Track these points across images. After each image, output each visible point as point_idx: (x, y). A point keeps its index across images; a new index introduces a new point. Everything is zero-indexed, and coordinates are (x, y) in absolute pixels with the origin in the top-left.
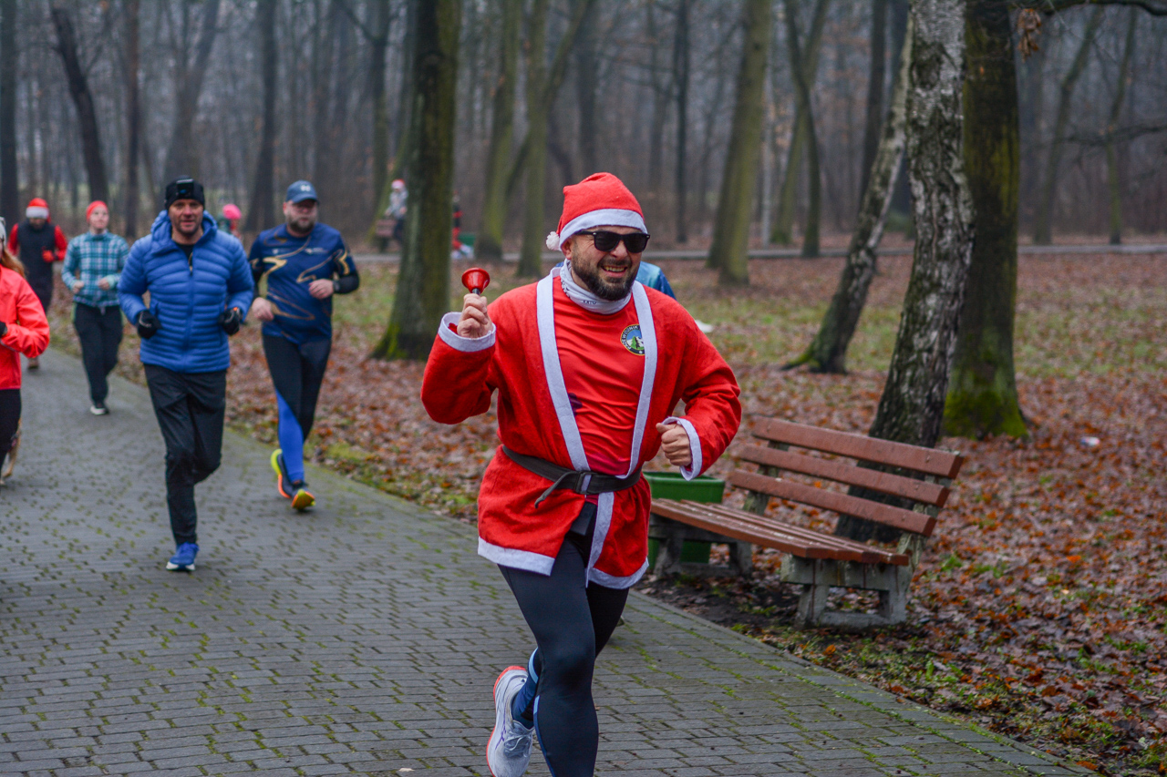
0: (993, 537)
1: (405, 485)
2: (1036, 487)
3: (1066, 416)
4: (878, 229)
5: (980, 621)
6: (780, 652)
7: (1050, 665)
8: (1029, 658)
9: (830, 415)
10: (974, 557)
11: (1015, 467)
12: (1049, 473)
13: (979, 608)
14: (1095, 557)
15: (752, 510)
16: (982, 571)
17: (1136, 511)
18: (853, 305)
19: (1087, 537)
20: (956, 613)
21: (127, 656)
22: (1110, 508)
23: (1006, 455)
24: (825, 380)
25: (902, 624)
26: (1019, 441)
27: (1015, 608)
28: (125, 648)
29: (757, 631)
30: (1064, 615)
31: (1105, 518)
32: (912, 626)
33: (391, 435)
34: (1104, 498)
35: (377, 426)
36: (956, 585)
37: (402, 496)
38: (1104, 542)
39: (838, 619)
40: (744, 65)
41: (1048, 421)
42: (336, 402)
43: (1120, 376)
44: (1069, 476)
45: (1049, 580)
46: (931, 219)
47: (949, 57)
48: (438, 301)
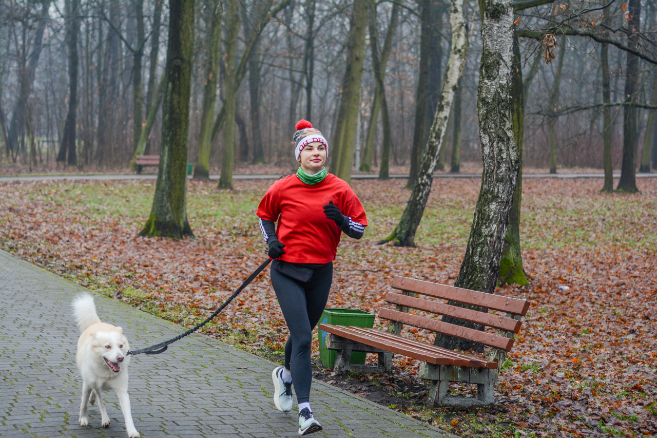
0: (523, 346)
1: (173, 314)
2: (539, 315)
3: (547, 272)
4: (434, 164)
5: (535, 402)
6: (424, 424)
7: (583, 430)
8: (570, 426)
9: (410, 271)
10: (518, 359)
12: (543, 307)
13: (531, 393)
14: (586, 359)
15: (393, 332)
16: (527, 369)
17: (600, 331)
18: (419, 207)
19: (578, 346)
20: (520, 396)
21: (19, 427)
22: (585, 328)
23: (517, 295)
24: (404, 250)
25: (492, 404)
26: (523, 288)
27: (553, 393)
28: (17, 422)
29: (405, 409)
30: (583, 397)
31: (583, 334)
32: (498, 406)
33: (158, 282)
34: (579, 322)
35: (149, 277)
36: (513, 378)
37: (172, 321)
38: (588, 350)
39: (452, 401)
40: (349, 69)
41: (537, 275)
42: (123, 262)
43: (571, 249)
44: (556, 309)
45: (566, 375)
46: (492, 158)
47: (504, 61)
48: (179, 203)
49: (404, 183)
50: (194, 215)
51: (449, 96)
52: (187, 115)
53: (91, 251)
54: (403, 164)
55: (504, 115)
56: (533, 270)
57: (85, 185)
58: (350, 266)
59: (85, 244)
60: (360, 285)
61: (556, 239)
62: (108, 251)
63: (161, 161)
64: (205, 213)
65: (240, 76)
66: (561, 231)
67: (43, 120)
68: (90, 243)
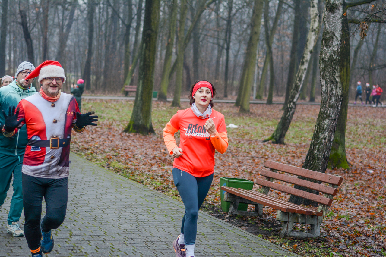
0: (342, 204)
1: (138, 178)
2: (354, 187)
3: (361, 162)
4: (297, 96)
5: (345, 236)
6: (277, 246)
7: (372, 254)
8: (364, 251)
9: (280, 158)
10: (338, 212)
11: (345, 179)
12: (357, 182)
13: (343, 232)
14: (379, 213)
15: (264, 193)
16: (342, 218)
18: (288, 121)
19: (375, 206)
20: (336, 233)
22: (380, 196)
23: (342, 175)
24: (278, 146)
25: (318, 237)
26: (346, 170)
27: (356, 232)
29: (267, 238)
30: (374, 235)
31: (379, 199)
32: (322, 238)
33: (132, 159)
34: (377, 192)
35: (127, 156)
36: (334, 222)
37: (137, 182)
38: (380, 208)
39: (296, 234)
40: (251, 39)
41: (355, 164)
42: (113, 147)
43: (377, 149)
44: (364, 183)
45: (365, 222)
46: (327, 93)
47: (336, 37)
48: (147, 114)
49: (281, 107)
50: (156, 121)
51: (308, 56)
52: (154, 63)
53: (95, 140)
54: (282, 96)
55: (335, 69)
56: (353, 160)
57: (95, 102)
58: (245, 154)
59: (91, 136)
60: (250, 165)
61: (369, 143)
62: (105, 141)
63: (138, 89)
64: (163, 120)
65: (187, 41)
66: (372, 138)
67: (73, 63)
68: (95, 135)
